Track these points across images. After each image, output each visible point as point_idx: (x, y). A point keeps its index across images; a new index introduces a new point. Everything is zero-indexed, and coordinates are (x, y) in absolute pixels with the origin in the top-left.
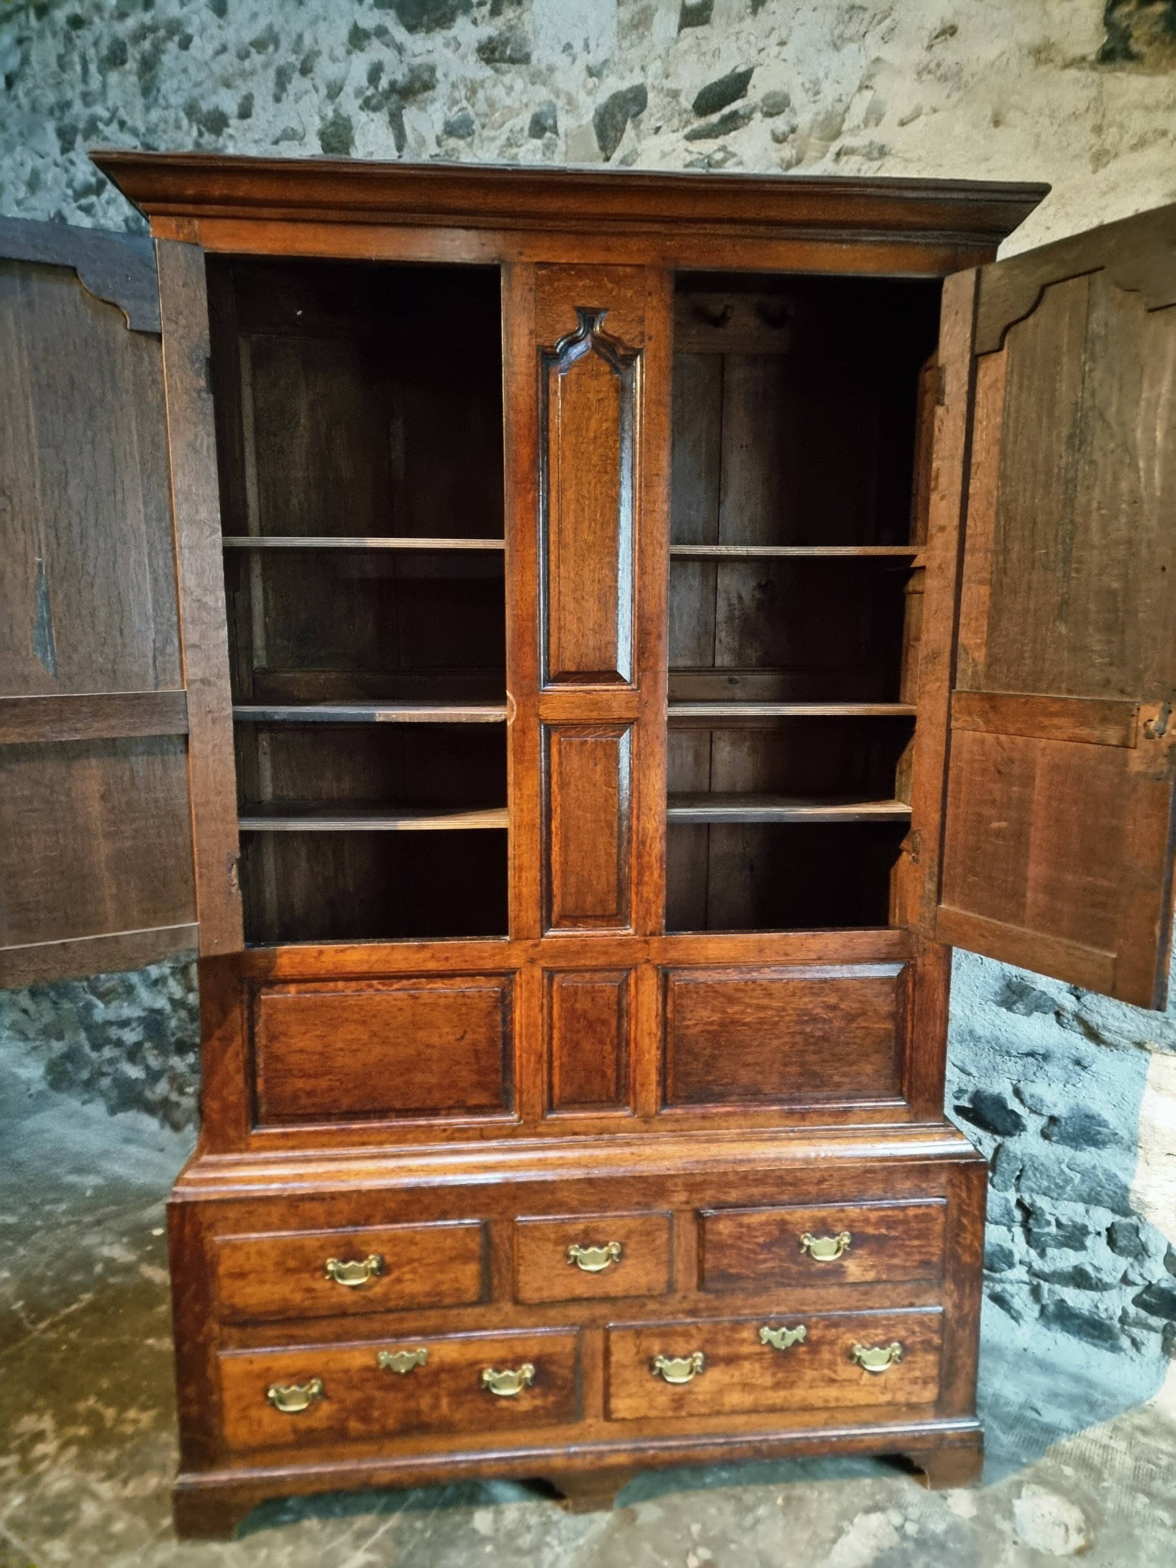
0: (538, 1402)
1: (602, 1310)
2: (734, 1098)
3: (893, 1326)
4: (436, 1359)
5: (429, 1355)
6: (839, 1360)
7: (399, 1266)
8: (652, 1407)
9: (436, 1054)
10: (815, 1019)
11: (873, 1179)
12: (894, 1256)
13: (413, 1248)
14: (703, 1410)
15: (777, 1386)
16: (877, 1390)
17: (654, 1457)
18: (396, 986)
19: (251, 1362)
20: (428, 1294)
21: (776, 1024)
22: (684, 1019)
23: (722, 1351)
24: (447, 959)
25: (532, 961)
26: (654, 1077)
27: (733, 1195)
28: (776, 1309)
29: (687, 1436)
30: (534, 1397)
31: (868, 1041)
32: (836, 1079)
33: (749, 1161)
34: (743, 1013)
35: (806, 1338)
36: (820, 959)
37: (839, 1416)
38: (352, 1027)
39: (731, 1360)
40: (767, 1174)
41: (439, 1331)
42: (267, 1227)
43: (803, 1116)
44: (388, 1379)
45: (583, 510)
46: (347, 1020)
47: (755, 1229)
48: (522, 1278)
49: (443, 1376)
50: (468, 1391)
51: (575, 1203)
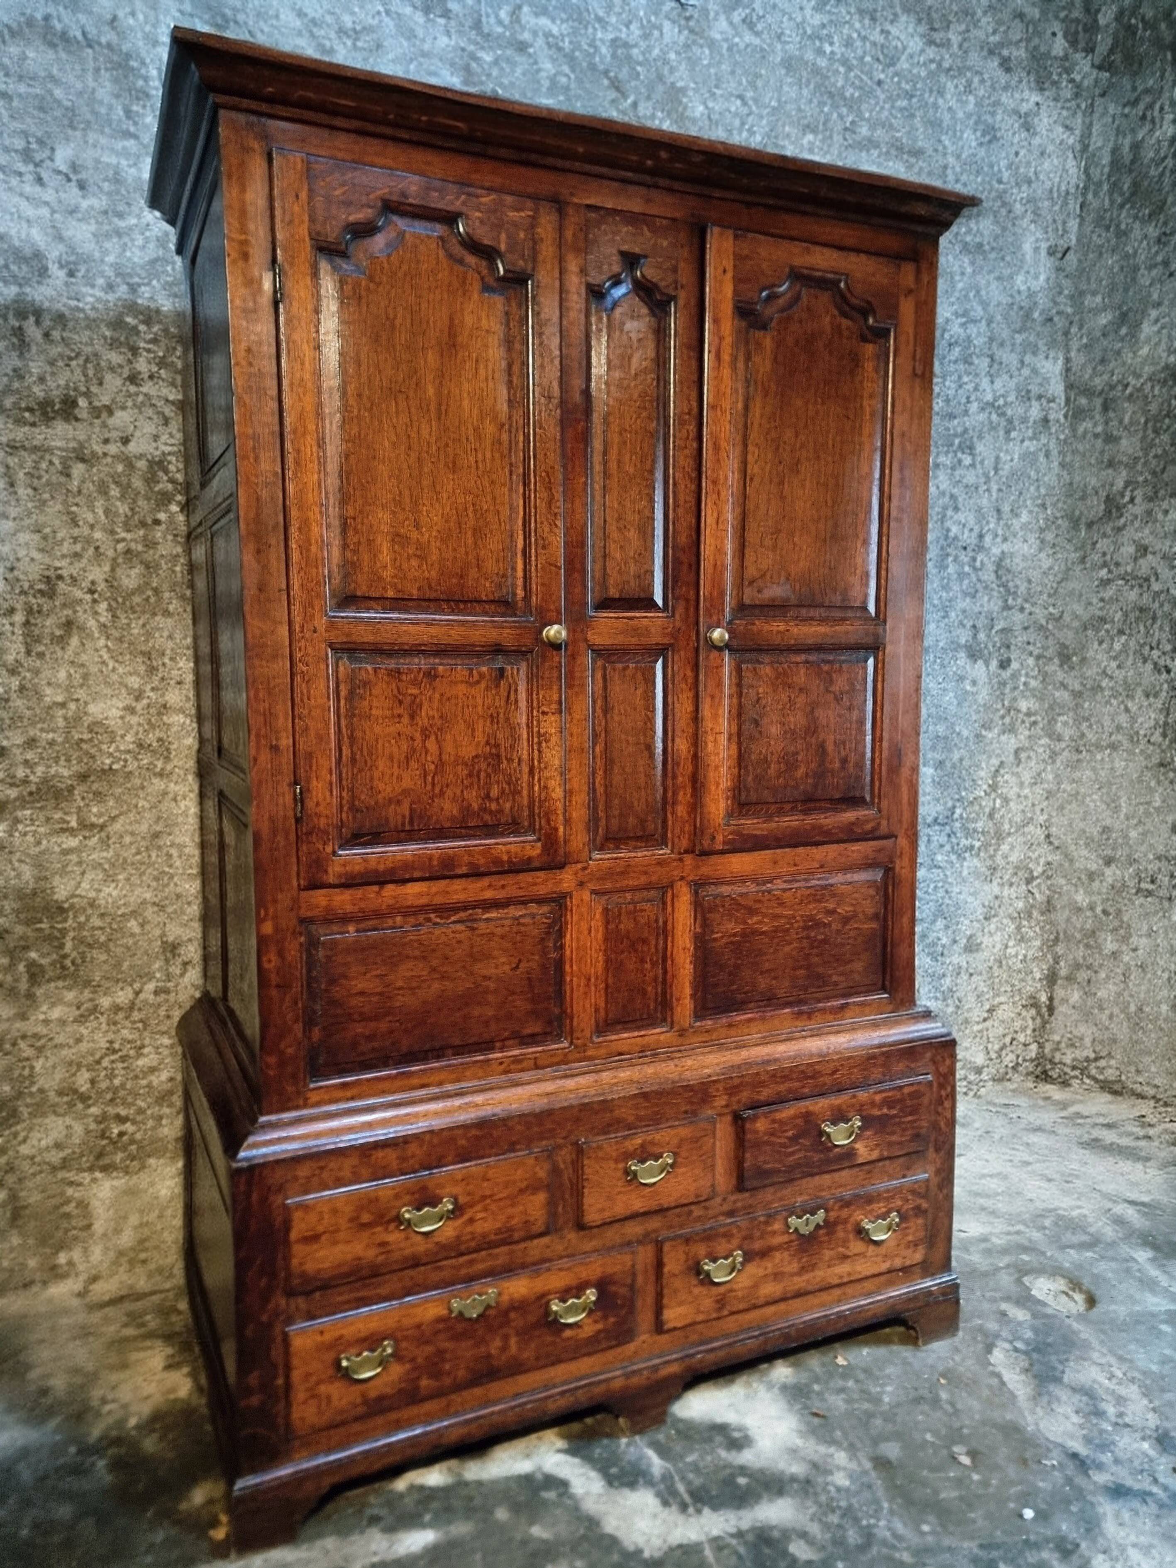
0: (600, 1326)
1: (654, 1223)
2: (752, 1005)
3: (893, 1197)
4: (505, 1298)
5: (499, 1294)
6: (851, 1236)
7: (471, 1206)
8: (699, 1312)
9: (492, 985)
10: (818, 924)
11: (875, 1065)
12: (893, 1133)
13: (485, 1184)
14: (741, 1306)
15: (803, 1270)
16: (879, 1259)
17: (701, 1361)
18: (453, 919)
19: (322, 1333)
20: (499, 1231)
21: (788, 930)
22: (713, 932)
23: (757, 1245)
24: (503, 887)
25: (581, 884)
26: (688, 991)
27: (765, 1094)
28: (799, 1199)
29: (726, 1336)
30: (596, 1322)
31: (860, 940)
32: (835, 978)
33: (776, 1060)
34: (760, 922)
35: (825, 1221)
36: (822, 867)
37: (849, 1290)
38: (411, 964)
39: (765, 1253)
40: (791, 1070)
41: (508, 1270)
42: (340, 1182)
43: (810, 1015)
44: (460, 1327)
45: (625, 443)
46: (408, 957)
47: (786, 1124)
48: (587, 1201)
49: (513, 1315)
50: (536, 1326)
51: (631, 1119)
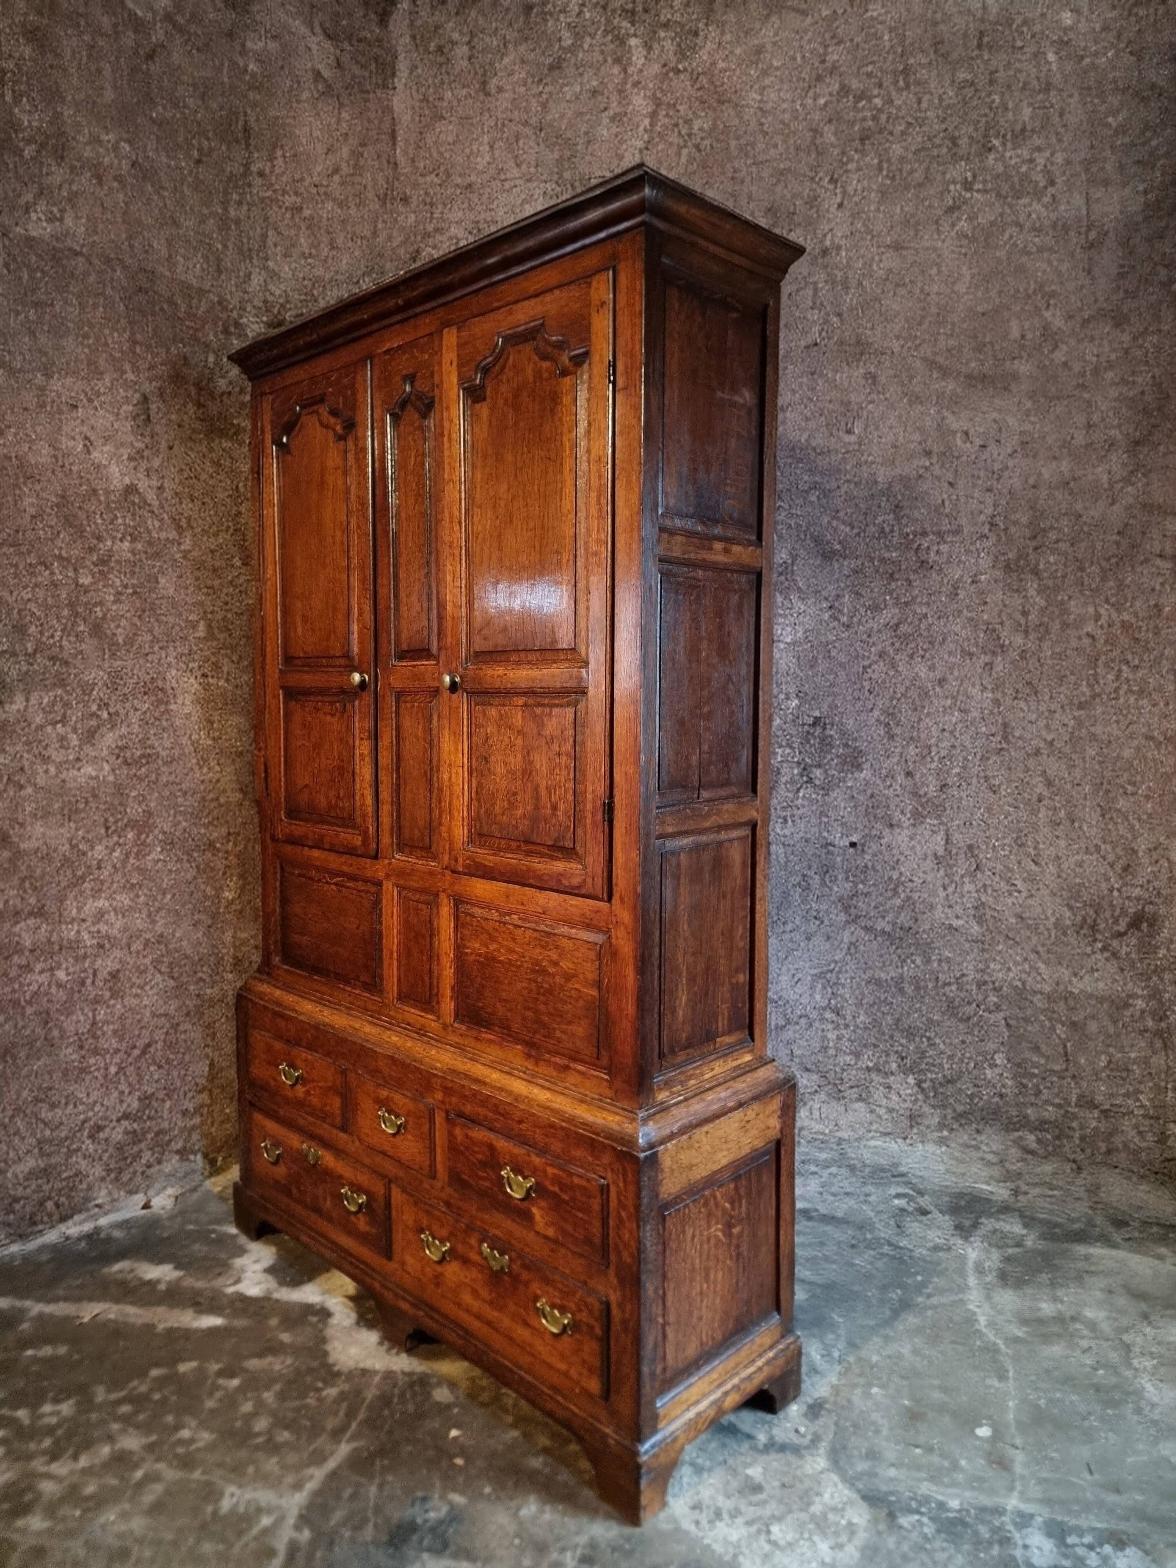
0: (367, 1228)
1: (400, 1172)
2: (495, 1028)
3: (568, 1294)
4: (324, 1164)
5: (322, 1159)
6: (530, 1304)
7: (310, 1082)
8: (422, 1273)
9: (348, 936)
10: (543, 971)
11: (555, 1136)
12: (566, 1221)
13: (313, 1071)
14: (451, 1296)
15: (491, 1303)
17: (422, 1318)
18: (334, 881)
20: (322, 1110)
21: (517, 967)
23: (460, 1248)
25: (388, 876)
26: (448, 992)
27: (468, 1109)
28: (492, 1230)
30: (366, 1223)
31: (581, 1003)
32: (558, 1034)
33: (484, 1083)
34: (498, 950)
35: (509, 1269)
39: (465, 1261)
40: (487, 1098)
41: (325, 1142)
43: (537, 1061)
44: (306, 1165)
47: (476, 1145)
49: (328, 1178)
